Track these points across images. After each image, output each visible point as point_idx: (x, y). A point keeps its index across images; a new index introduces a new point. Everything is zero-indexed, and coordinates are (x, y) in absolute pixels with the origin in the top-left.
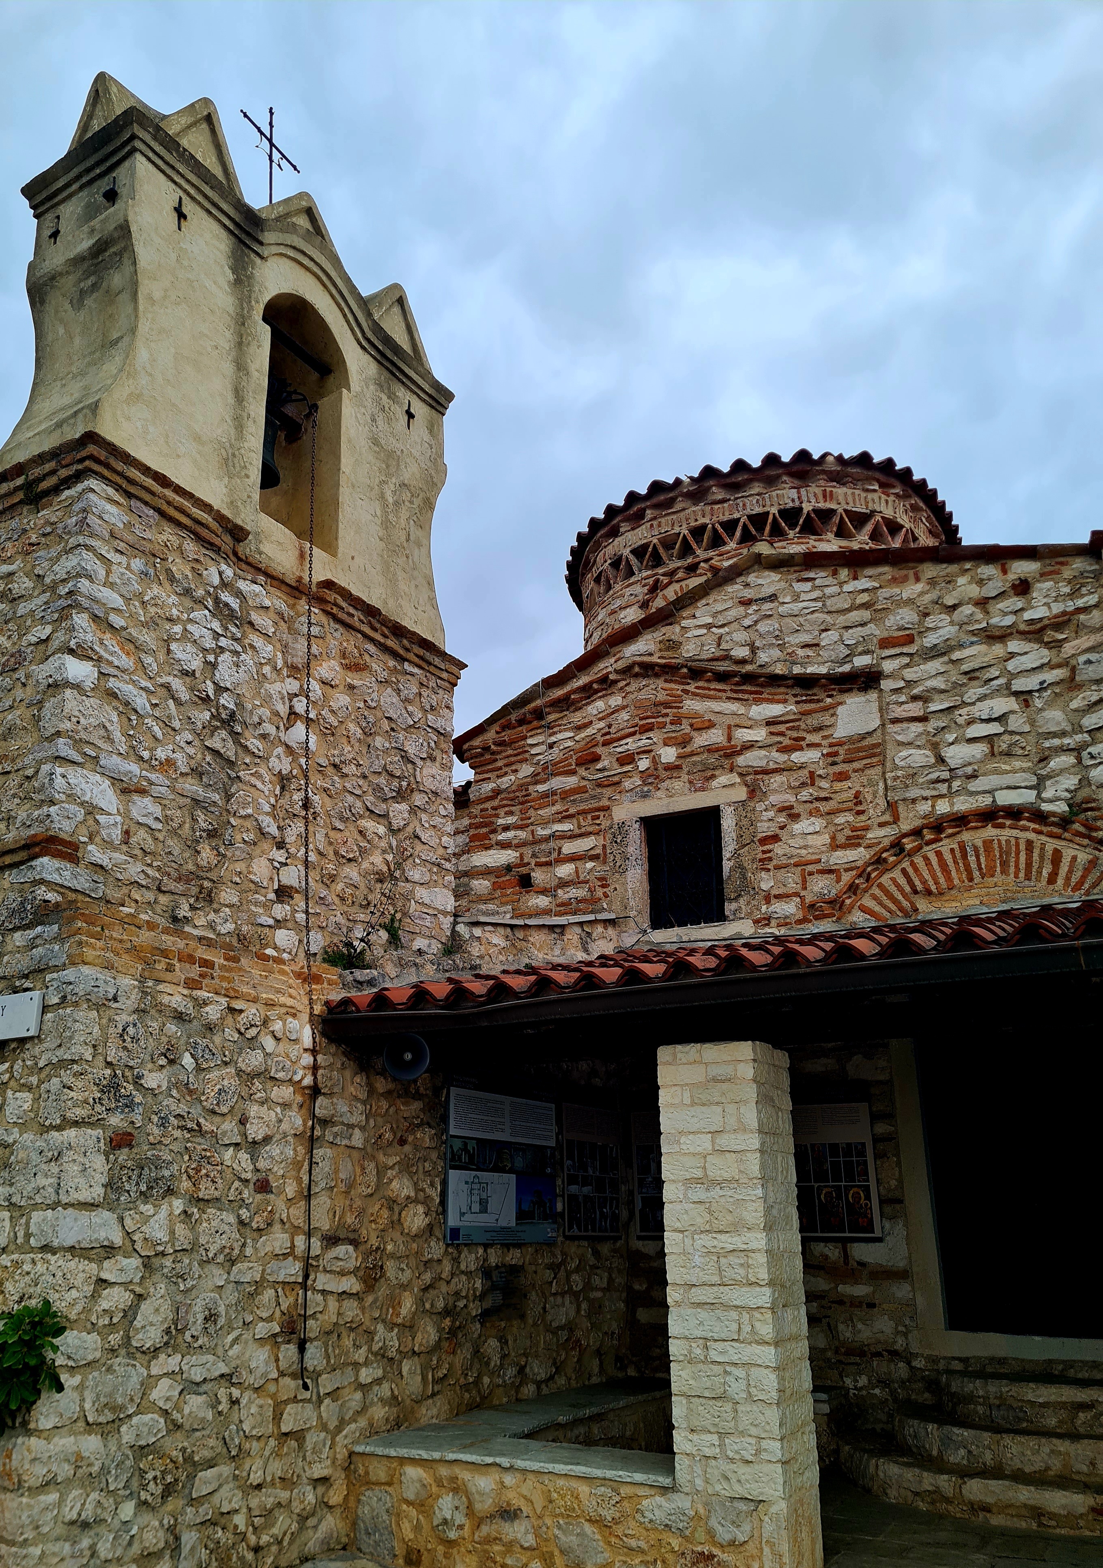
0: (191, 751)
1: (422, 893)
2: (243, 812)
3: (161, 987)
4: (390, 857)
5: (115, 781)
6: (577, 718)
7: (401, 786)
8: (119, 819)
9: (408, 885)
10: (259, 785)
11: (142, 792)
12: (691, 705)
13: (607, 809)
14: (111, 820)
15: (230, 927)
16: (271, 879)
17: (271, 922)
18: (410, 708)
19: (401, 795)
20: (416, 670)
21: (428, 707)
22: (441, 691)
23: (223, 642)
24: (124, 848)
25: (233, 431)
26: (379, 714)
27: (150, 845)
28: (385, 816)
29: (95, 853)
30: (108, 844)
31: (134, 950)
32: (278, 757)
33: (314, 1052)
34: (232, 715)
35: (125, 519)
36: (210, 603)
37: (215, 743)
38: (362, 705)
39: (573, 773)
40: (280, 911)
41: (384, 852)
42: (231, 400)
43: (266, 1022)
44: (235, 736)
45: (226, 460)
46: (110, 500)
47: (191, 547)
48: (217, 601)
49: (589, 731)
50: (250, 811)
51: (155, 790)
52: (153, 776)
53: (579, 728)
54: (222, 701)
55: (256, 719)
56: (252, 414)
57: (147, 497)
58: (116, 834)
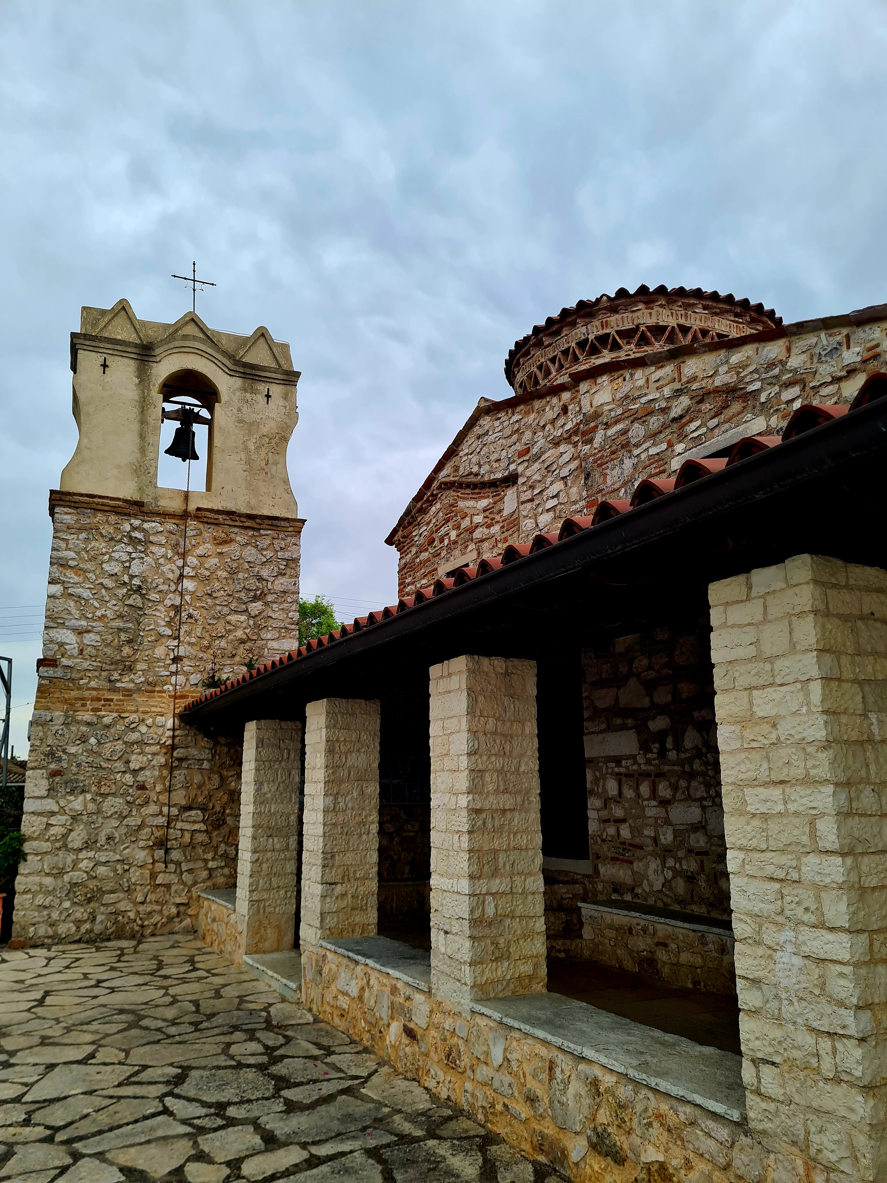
0: (116, 608)
1: (271, 644)
2: (147, 629)
3: (78, 713)
4: (247, 631)
5: (74, 630)
6: (427, 518)
7: (256, 594)
8: (76, 645)
9: (264, 642)
10: (158, 614)
11: (89, 632)
12: (461, 504)
13: (436, 569)
14: (72, 646)
15: (142, 679)
16: (168, 655)
17: (168, 673)
18: (265, 553)
19: (255, 599)
20: (269, 532)
21: (278, 549)
22: (289, 538)
23: (134, 555)
24: (80, 656)
25: (139, 455)
26: (241, 561)
27: (94, 652)
28: (246, 611)
29: (65, 661)
30: (71, 657)
31: (66, 701)
32: (170, 599)
33: (174, 730)
34: (140, 587)
35: (75, 518)
36: (126, 540)
37: (130, 602)
38: (229, 560)
39: (427, 550)
40: (173, 668)
41: (245, 628)
42: (137, 440)
43: (143, 720)
44: (143, 596)
45: (136, 471)
46: (66, 513)
47: (113, 518)
48: (131, 537)
49: (431, 525)
50: (151, 627)
51: (95, 630)
52: (94, 624)
53: (428, 524)
54: (133, 582)
55: (154, 585)
56: (151, 442)
57: (85, 506)
58: (76, 652)
